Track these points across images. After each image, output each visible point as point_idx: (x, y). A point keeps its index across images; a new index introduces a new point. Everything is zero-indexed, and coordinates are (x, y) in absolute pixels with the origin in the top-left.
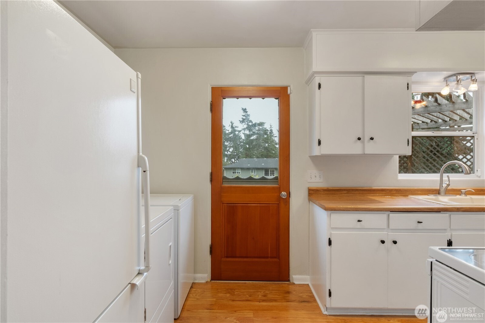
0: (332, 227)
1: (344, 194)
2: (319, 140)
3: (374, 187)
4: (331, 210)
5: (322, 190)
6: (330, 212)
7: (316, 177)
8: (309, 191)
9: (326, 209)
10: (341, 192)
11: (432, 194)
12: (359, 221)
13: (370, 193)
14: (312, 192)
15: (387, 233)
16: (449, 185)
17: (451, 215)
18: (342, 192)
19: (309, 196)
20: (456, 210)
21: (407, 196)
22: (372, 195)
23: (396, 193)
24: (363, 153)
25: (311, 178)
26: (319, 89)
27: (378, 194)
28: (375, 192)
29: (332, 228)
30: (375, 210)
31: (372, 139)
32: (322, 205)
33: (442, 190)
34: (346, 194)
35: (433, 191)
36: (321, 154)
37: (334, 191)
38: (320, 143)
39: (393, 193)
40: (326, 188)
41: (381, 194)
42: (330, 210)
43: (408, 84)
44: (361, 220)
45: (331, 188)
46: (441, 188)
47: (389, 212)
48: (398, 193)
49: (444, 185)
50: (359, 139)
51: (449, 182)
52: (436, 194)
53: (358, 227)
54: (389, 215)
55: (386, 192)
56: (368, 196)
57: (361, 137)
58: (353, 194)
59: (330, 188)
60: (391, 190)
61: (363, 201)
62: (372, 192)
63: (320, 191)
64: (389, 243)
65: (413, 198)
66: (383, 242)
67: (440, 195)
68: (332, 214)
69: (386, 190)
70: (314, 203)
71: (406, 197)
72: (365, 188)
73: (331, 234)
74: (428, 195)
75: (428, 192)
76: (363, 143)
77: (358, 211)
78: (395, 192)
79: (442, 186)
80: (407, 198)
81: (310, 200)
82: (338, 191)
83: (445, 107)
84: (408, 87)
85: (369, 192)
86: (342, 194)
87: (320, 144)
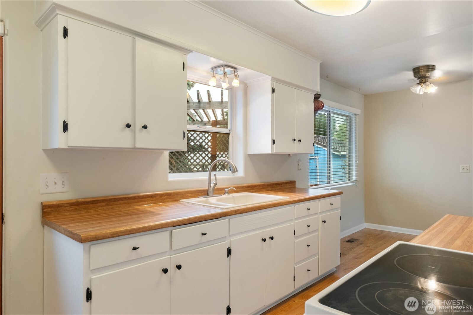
0: (92, 268)
1: (102, 208)
2: (64, 122)
3: (142, 193)
4: (92, 241)
5: (68, 205)
6: (88, 244)
7: (55, 183)
8: (43, 209)
9: (81, 240)
10: (98, 204)
11: (201, 195)
12: (135, 249)
13: (138, 202)
14: (49, 209)
15: (169, 256)
16: (216, 184)
17: (230, 219)
18: (100, 204)
19: (43, 217)
20: (234, 214)
21: (178, 200)
22: (140, 203)
23: (167, 199)
24: (133, 147)
25: (47, 186)
26: (65, 37)
27: (147, 202)
28: (143, 199)
29: (91, 270)
30: (155, 228)
31: (145, 127)
32: (71, 232)
33: (211, 190)
34: (105, 207)
35: (202, 192)
36: (68, 146)
37: (88, 204)
38: (65, 127)
39: (164, 199)
40: (74, 201)
41: (150, 202)
42: (89, 241)
43: (184, 64)
44: (137, 246)
45: (83, 200)
46: (210, 189)
47: (172, 228)
48: (169, 199)
49: (212, 185)
50: (128, 126)
51: (216, 181)
52: (204, 195)
53: (134, 258)
54: (172, 232)
55: (156, 198)
56: (135, 206)
57: (130, 123)
58: (115, 205)
59: (80, 200)
60: (161, 195)
61: (133, 215)
62: (140, 200)
63: (64, 206)
64: (172, 270)
65: (186, 203)
66: (165, 271)
67: (209, 196)
68: (92, 247)
69: (156, 196)
70: (55, 229)
71: (178, 202)
72: (132, 195)
73: (91, 280)
74: (198, 198)
75: (198, 194)
76: (134, 132)
77: (134, 233)
78: (166, 197)
79: (211, 186)
80: (180, 203)
81: (44, 223)
82: (93, 203)
83: (193, 105)
84: (184, 67)
85: (136, 200)
86: (99, 207)
87: (67, 130)
